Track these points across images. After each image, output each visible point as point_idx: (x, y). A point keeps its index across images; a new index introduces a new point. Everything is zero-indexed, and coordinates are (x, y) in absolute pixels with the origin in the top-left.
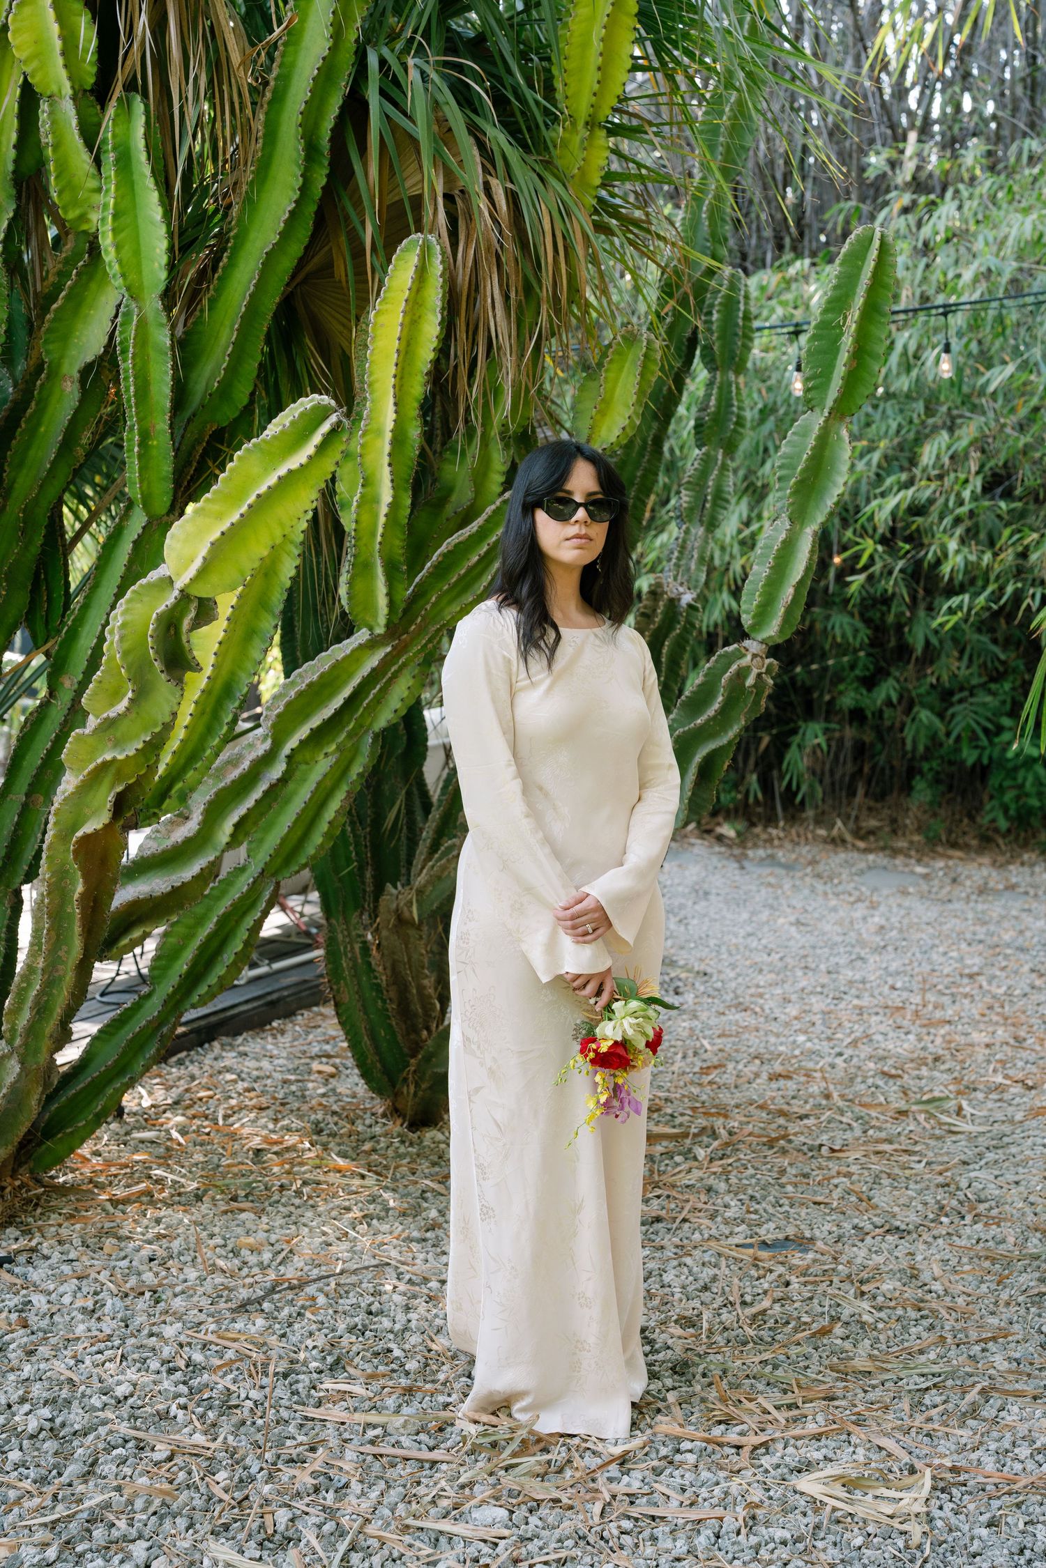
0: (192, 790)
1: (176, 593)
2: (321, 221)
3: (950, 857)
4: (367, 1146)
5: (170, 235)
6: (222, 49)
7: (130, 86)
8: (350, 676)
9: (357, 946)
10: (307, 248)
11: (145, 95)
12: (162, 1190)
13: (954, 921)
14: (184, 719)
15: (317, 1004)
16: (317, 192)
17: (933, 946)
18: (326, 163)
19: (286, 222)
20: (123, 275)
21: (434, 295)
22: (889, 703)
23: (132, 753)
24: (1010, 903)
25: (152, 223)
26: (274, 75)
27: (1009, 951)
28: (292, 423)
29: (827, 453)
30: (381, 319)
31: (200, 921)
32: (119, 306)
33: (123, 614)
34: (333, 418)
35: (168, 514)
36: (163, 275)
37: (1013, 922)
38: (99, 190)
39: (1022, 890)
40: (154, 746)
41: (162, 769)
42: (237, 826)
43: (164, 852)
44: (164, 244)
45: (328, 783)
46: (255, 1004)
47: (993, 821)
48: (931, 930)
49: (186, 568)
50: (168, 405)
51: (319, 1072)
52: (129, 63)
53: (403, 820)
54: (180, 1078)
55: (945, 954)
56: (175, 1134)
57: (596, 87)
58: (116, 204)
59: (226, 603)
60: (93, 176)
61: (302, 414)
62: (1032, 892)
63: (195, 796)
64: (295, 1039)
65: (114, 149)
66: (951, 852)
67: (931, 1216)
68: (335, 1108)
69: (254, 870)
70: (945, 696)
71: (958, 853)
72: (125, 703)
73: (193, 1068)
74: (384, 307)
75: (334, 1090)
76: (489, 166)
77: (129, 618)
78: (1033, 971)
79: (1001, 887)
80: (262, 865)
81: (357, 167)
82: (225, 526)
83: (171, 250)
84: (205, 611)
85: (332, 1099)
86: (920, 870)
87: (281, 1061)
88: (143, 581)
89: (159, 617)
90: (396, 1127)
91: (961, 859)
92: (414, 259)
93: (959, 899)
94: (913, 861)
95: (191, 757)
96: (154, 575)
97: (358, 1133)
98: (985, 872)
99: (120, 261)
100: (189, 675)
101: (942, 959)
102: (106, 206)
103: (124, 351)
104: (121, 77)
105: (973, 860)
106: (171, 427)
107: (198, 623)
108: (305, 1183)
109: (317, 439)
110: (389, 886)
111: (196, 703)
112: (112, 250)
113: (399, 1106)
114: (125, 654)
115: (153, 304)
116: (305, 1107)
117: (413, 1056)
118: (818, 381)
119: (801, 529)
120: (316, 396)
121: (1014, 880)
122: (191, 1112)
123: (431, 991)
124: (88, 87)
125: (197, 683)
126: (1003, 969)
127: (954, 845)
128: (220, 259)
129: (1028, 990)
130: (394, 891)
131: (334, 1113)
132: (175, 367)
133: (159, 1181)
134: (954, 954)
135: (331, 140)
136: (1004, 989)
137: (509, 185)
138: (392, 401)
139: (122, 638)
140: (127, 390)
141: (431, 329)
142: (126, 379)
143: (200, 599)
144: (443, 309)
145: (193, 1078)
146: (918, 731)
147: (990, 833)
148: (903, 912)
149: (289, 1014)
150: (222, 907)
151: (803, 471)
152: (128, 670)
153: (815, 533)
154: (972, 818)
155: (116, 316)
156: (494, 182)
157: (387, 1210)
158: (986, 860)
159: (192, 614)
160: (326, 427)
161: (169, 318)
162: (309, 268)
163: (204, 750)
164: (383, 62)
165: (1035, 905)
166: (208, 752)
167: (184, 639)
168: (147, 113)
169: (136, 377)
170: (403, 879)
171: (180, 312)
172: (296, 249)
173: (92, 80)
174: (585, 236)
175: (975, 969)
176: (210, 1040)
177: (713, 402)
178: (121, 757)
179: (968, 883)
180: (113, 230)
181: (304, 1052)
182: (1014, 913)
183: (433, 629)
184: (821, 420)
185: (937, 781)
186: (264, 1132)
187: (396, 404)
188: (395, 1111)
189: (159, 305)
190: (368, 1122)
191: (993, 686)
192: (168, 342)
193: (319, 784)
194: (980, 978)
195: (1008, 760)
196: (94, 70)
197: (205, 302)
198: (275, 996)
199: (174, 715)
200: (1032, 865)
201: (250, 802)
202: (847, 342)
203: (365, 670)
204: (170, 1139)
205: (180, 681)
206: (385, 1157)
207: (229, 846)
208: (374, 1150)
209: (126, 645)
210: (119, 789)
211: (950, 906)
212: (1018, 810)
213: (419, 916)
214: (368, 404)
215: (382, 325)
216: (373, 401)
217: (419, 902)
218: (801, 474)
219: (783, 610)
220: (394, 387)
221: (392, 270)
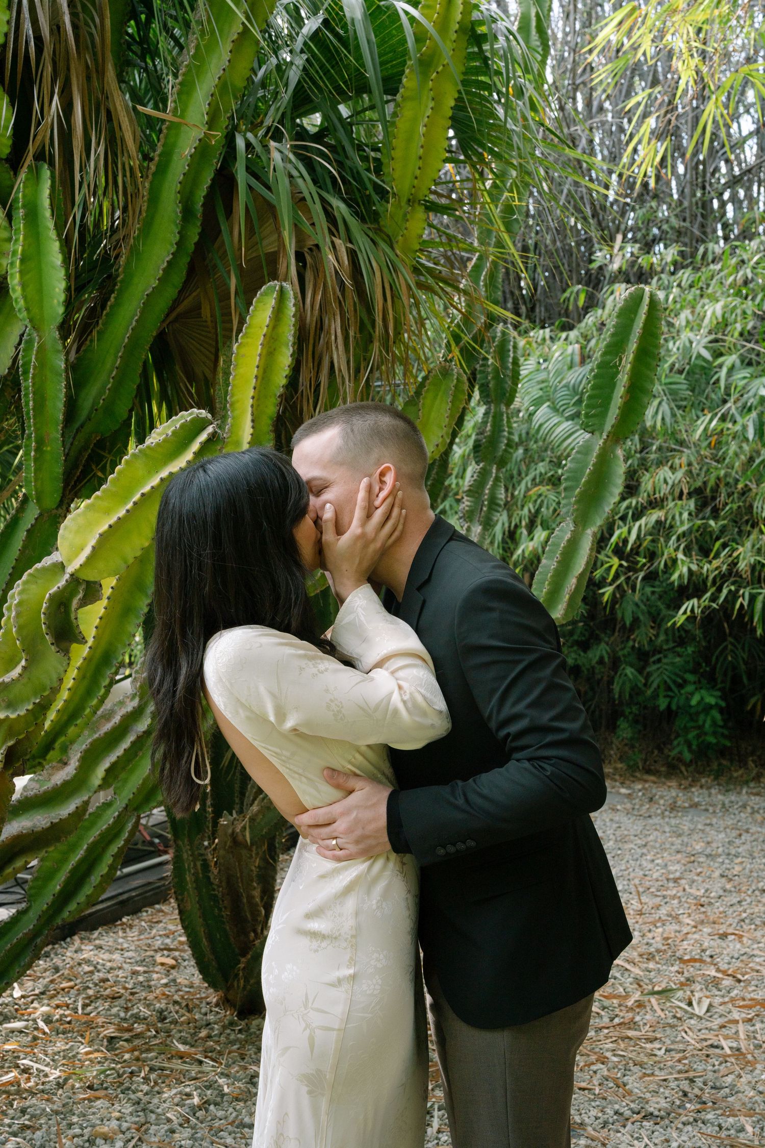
0: (72, 742)
1: (67, 576)
2: (192, 270)
3: (646, 781)
4: (203, 1033)
5: (68, 277)
6: (117, 129)
7: (40, 156)
9: (199, 864)
10: (180, 292)
11: (51, 164)
12: (28, 1080)
13: (655, 833)
14: (69, 683)
15: (158, 903)
16: (191, 247)
17: (643, 855)
18: (199, 224)
19: (164, 270)
20: (27, 309)
21: (288, 332)
22: (601, 661)
23: (22, 712)
24: (696, 819)
25: (54, 267)
26: (158, 152)
27: (701, 860)
28: (174, 433)
29: (605, 469)
30: (243, 351)
31: (73, 848)
32: (22, 335)
33: (20, 593)
34: (210, 429)
35: (57, 508)
36: (61, 310)
37: (701, 835)
38: (9, 240)
39: (703, 807)
40: (43, 708)
41: (47, 724)
42: (108, 771)
43: (45, 792)
44: (63, 285)
46: (109, 903)
47: (680, 753)
48: (639, 842)
49: (77, 555)
50: (61, 417)
51: (162, 964)
52: (39, 138)
54: (45, 970)
55: (653, 861)
56: (41, 1024)
57: (417, 172)
58: (23, 251)
59: (108, 584)
60: (5, 228)
61: (182, 426)
62: (711, 809)
63: (75, 746)
64: (141, 933)
65: (24, 206)
66: (646, 777)
67: (678, 1102)
68: (176, 998)
69: (120, 805)
70: (643, 657)
71: (652, 778)
72: (18, 670)
73: (57, 961)
74: (245, 341)
75: (174, 980)
76: (333, 229)
77: (25, 597)
78: (722, 876)
79: (686, 805)
80: (126, 801)
81: (224, 227)
82: (113, 520)
83: (68, 289)
84: (92, 592)
85: (173, 989)
86: (623, 791)
87: (130, 954)
88: (38, 566)
89: (52, 598)
90: (228, 1014)
91: (655, 783)
92: (271, 302)
93: (656, 815)
94: (618, 784)
95: (72, 715)
96: (47, 561)
97: (196, 1021)
98: (674, 793)
99: (25, 297)
100: (74, 646)
101: (650, 866)
102: (15, 253)
103: (26, 372)
104: (31, 149)
105: (664, 784)
106: (63, 435)
107: (84, 603)
108: (152, 1069)
109: (195, 446)
110: (226, 813)
111: (78, 669)
112: (19, 289)
113: (230, 997)
114: (20, 629)
115: (52, 333)
116: (151, 997)
117: (244, 955)
118: (599, 409)
119: (583, 530)
120: (195, 410)
121: (696, 800)
122: (55, 1002)
123: (258, 900)
124: (4, 157)
125: (80, 653)
126: (699, 874)
127: (648, 771)
128: (108, 299)
129: (721, 892)
130: (230, 818)
131: (176, 1002)
132: (68, 387)
133: (26, 1070)
134: (659, 861)
135: (203, 205)
136: (703, 891)
137: (349, 245)
138: (249, 418)
139: (18, 615)
140: (27, 404)
141: (285, 359)
142: (26, 395)
143: (88, 583)
144: (294, 344)
145: (57, 970)
146: (624, 683)
147: (675, 762)
148: (615, 826)
149: (135, 910)
150: (92, 836)
151: (587, 482)
152: (22, 643)
153: (594, 534)
154: (661, 750)
155: (19, 344)
156: (338, 242)
157: (223, 1095)
158: (674, 784)
159: (80, 595)
160: (203, 437)
161: (65, 347)
162: (179, 310)
163: (84, 709)
164: (249, 145)
165: (714, 821)
166: (88, 711)
167: (73, 616)
168: (53, 177)
169: (34, 393)
170: (237, 807)
171: (74, 341)
172: (171, 293)
173: (7, 151)
174: (409, 288)
175: (678, 874)
176: (72, 934)
177: (489, 428)
178: (13, 716)
179: (662, 802)
180: (21, 272)
181: (149, 946)
182: (700, 826)
184: (601, 442)
185: (636, 722)
186: (116, 1021)
187: (253, 421)
188: (226, 1002)
189: (57, 334)
190: (203, 1010)
191: (678, 649)
192: (63, 366)
194: (683, 882)
195: (690, 707)
196: (10, 142)
197: (95, 333)
198: (125, 896)
199: (61, 680)
200: (709, 788)
201: (119, 751)
202: (623, 379)
204: (37, 1029)
205: (66, 652)
206: (217, 1042)
207: (100, 787)
208: (209, 1037)
209: (22, 621)
210: (11, 743)
211: (651, 821)
212: (698, 746)
213: (251, 840)
214: (229, 420)
215: (243, 356)
216: (233, 418)
217: (250, 827)
218: (584, 485)
219: (567, 596)
220: (252, 406)
221: (253, 311)
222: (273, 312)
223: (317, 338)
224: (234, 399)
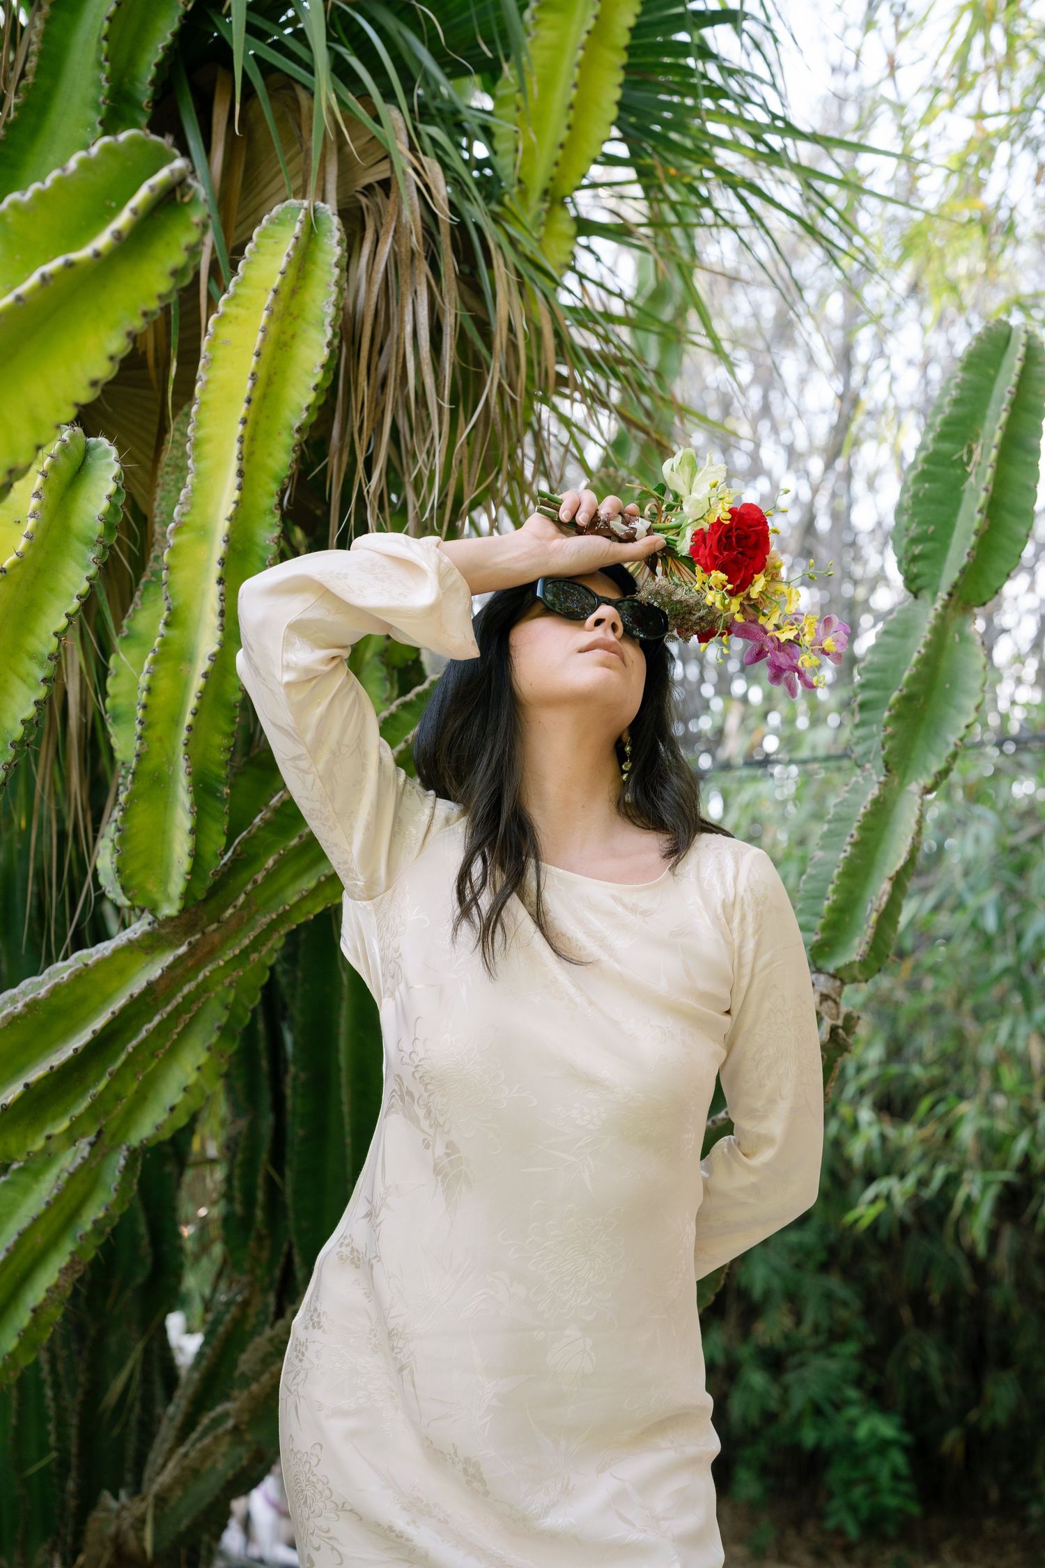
8: (107, 999)
29: (944, 664)
30: (226, 331)
45: (39, 1239)
47: (841, 1524)
53: (135, 1392)
57: (564, 134)
74: (233, 310)
110: (106, 1497)
118: (929, 546)
119: (902, 785)
130: (113, 1504)
135: (154, 81)
138: (234, 465)
151: (912, 679)
183: (264, 920)
184: (937, 605)
185: (765, 1471)
187: (240, 473)
191: (832, 1347)
193: (23, 1235)
195: (855, 1443)
203: (137, 986)
212: (869, 1512)
213: (155, 1545)
214: (189, 479)
215: (227, 343)
216: (198, 475)
217: (157, 1520)
218: (908, 684)
219: (874, 916)
220: (241, 440)
221: (251, 252)
222: (295, 247)
223: (378, 348)
224: (201, 433)
